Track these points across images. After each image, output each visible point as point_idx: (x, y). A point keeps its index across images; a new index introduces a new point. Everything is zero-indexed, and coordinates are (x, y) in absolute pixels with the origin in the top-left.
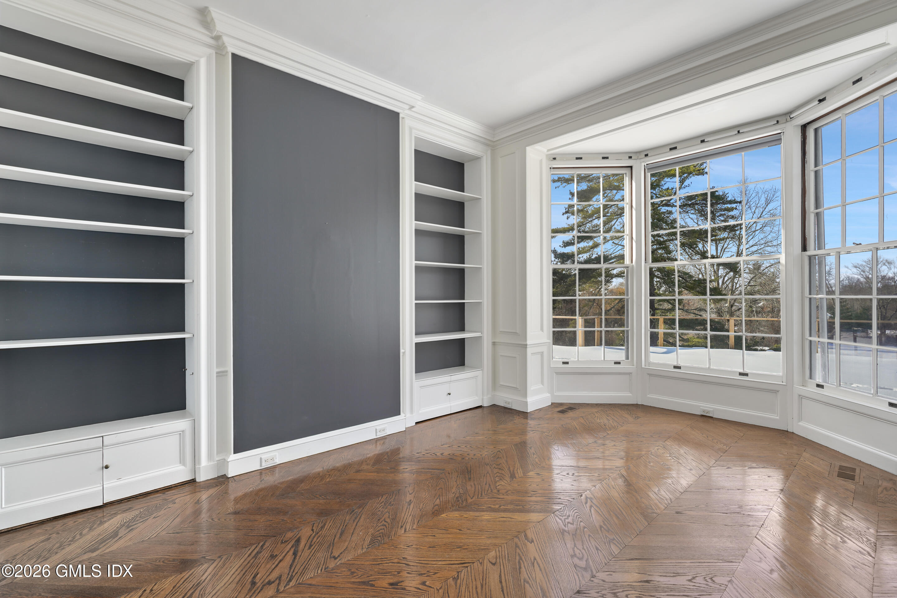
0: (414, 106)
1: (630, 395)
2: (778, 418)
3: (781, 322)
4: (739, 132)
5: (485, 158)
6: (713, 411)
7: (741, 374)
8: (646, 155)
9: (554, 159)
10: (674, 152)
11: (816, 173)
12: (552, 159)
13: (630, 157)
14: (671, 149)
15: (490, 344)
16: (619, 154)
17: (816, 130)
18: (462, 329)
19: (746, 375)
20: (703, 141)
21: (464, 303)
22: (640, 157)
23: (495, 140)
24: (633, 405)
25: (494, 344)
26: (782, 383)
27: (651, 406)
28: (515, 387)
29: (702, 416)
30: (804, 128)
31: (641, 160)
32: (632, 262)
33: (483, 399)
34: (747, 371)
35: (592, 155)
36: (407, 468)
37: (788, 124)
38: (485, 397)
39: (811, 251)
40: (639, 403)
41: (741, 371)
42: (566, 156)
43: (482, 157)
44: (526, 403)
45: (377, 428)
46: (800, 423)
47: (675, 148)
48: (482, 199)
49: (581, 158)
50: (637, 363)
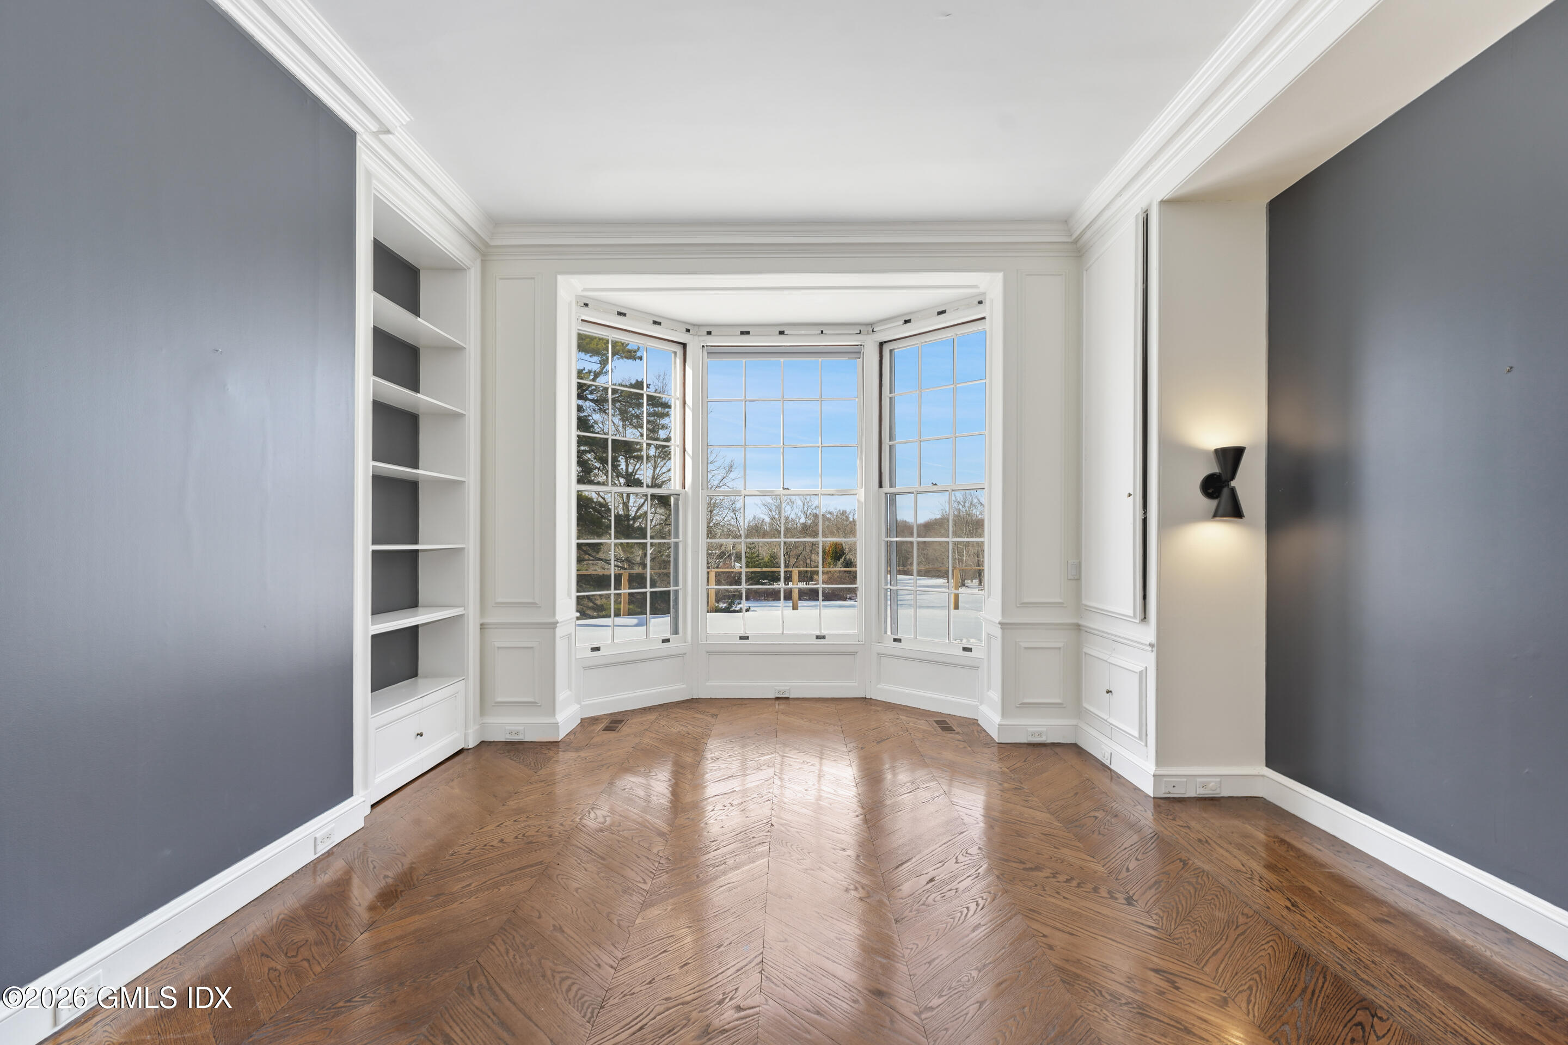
0: (391, 130)
1: (684, 686)
2: (856, 684)
3: (858, 572)
4: (822, 332)
5: (472, 270)
6: (789, 689)
7: (818, 637)
8: (709, 333)
9: (586, 305)
10: (745, 337)
11: (891, 398)
12: (583, 305)
13: (688, 331)
14: (742, 333)
15: (478, 627)
16: (676, 322)
17: (891, 351)
18: (413, 603)
19: (824, 637)
20: (781, 333)
21: (417, 551)
22: (699, 334)
23: (492, 243)
24: (687, 701)
25: (483, 626)
26: (858, 643)
27: (711, 699)
28: (532, 700)
29: (777, 699)
30: (881, 344)
31: (700, 337)
32: (684, 487)
33: (466, 735)
34: (824, 632)
35: (641, 314)
36: (470, 885)
37: (869, 336)
38: (470, 731)
39: (887, 489)
40: (695, 697)
41: (818, 633)
42: (603, 305)
43: (469, 268)
44: (556, 726)
45: (317, 836)
46: (879, 686)
47: (748, 333)
48: (467, 349)
49: (625, 315)
50: (692, 637)
